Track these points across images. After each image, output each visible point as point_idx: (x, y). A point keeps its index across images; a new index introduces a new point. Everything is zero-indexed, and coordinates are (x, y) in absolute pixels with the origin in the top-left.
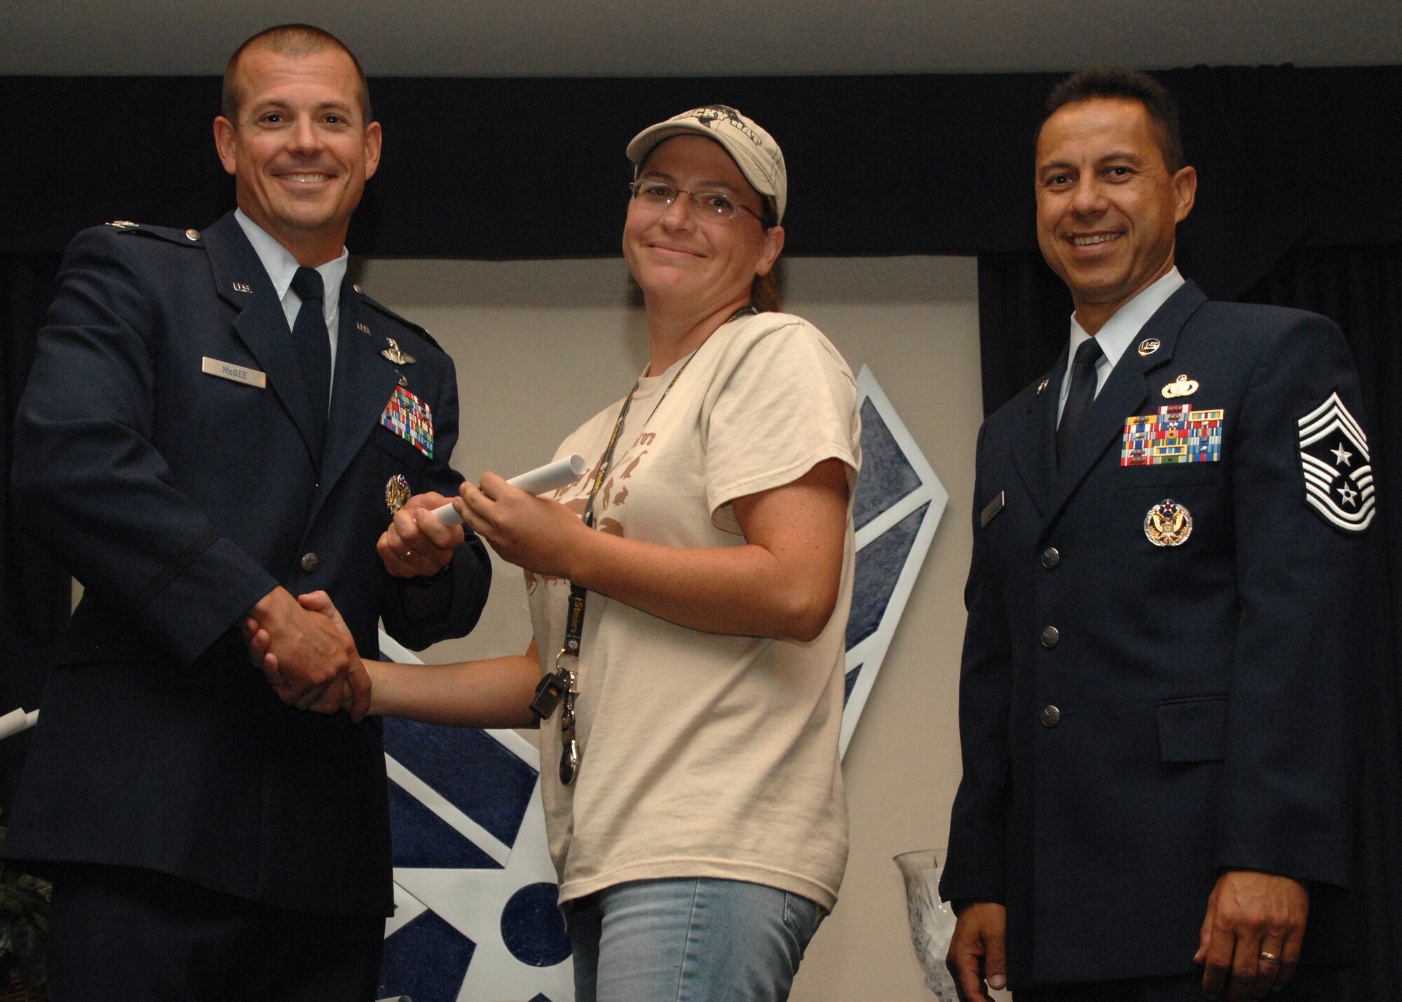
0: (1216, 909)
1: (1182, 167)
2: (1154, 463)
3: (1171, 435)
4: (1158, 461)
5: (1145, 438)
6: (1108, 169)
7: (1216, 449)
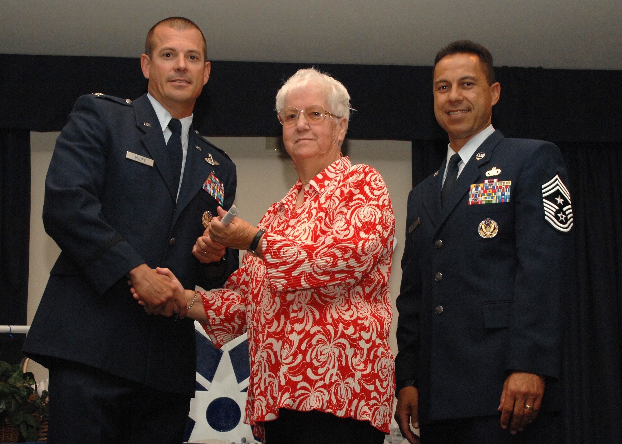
0: (507, 387)
1: (494, 83)
2: (482, 203)
3: (490, 191)
4: (484, 202)
5: (478, 193)
6: (464, 83)
7: (508, 197)
